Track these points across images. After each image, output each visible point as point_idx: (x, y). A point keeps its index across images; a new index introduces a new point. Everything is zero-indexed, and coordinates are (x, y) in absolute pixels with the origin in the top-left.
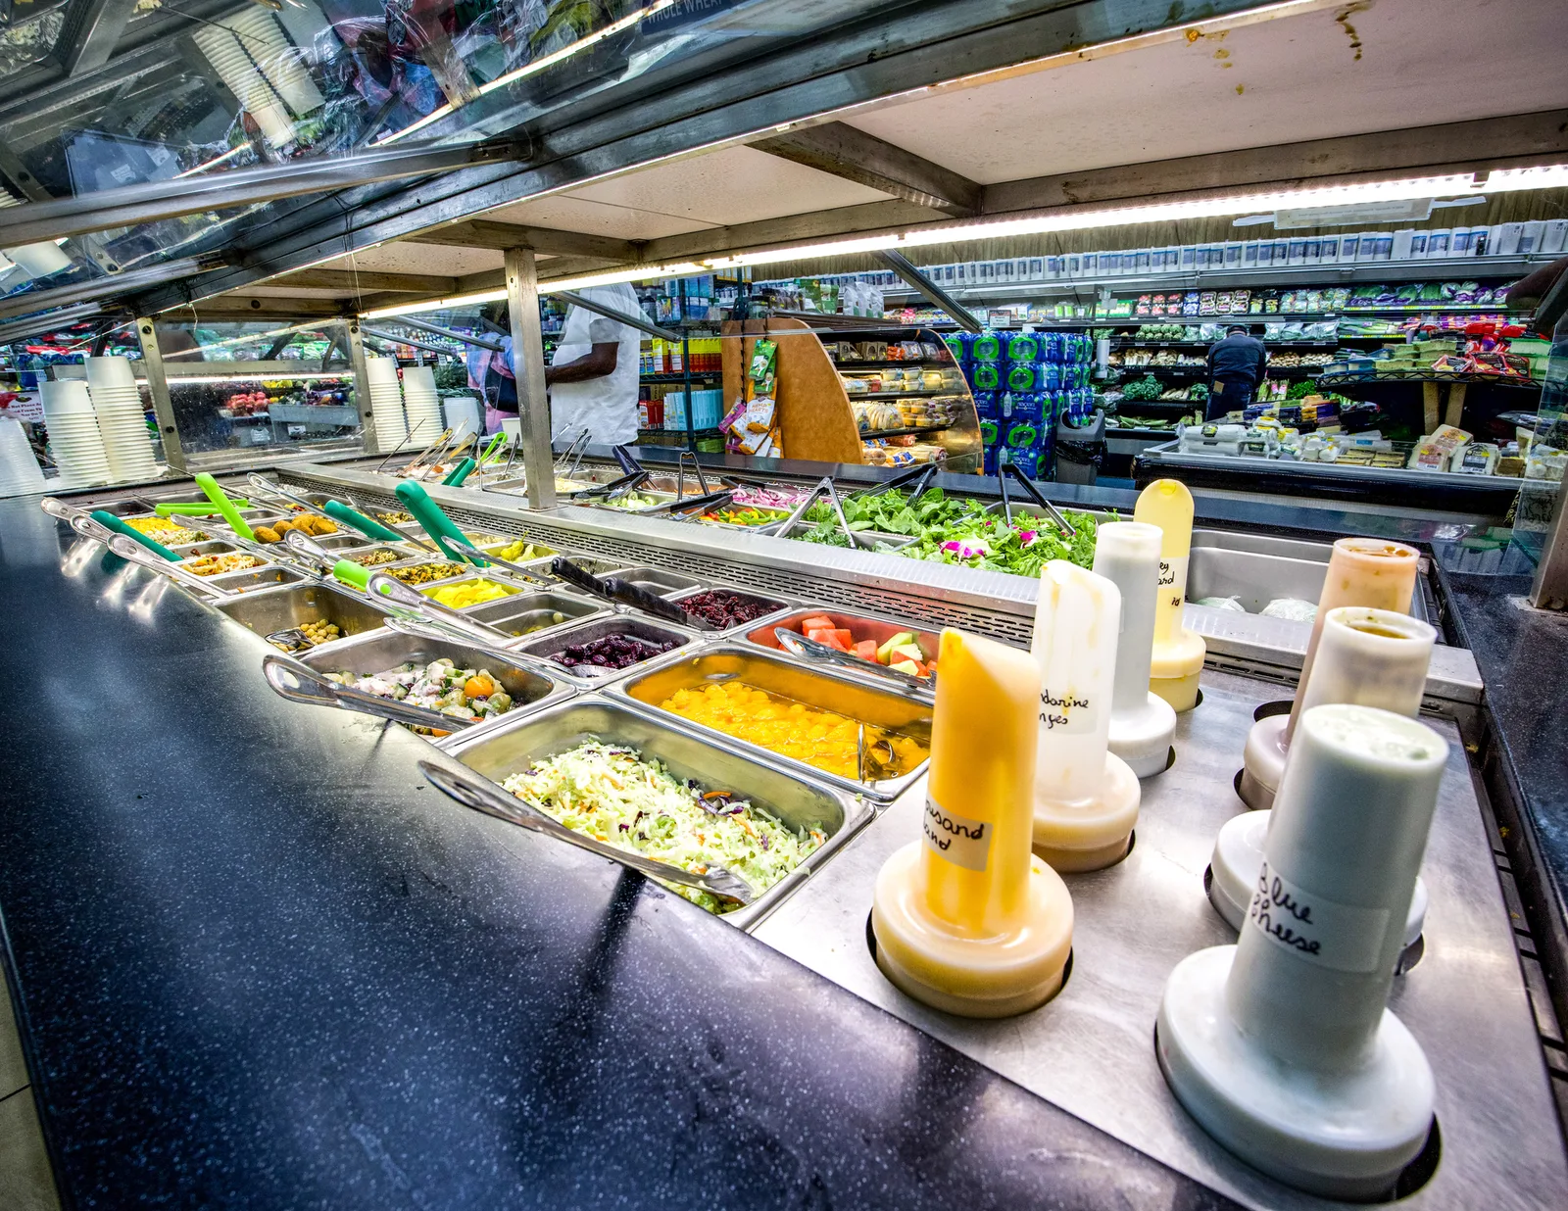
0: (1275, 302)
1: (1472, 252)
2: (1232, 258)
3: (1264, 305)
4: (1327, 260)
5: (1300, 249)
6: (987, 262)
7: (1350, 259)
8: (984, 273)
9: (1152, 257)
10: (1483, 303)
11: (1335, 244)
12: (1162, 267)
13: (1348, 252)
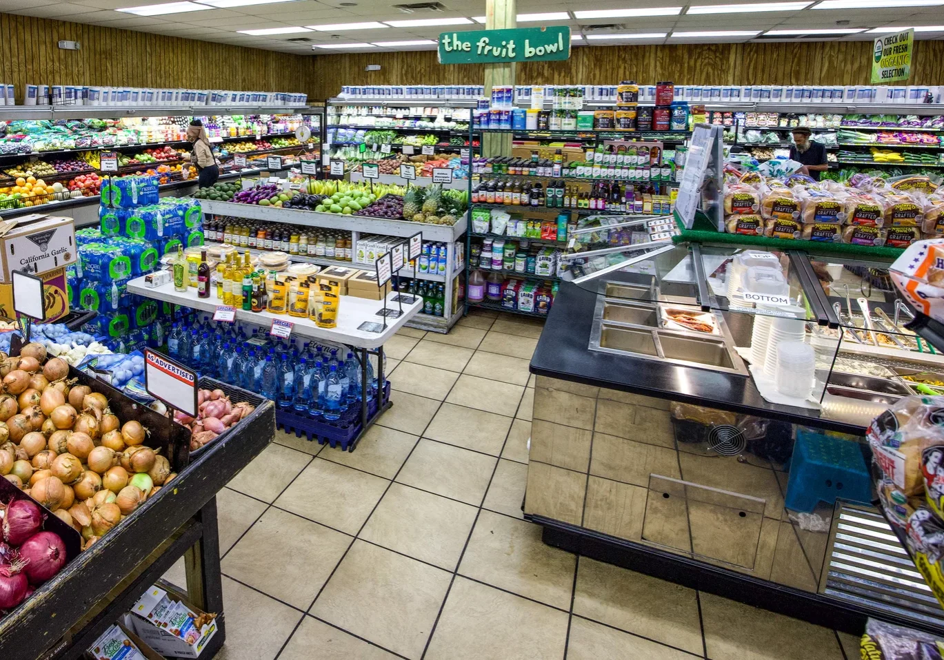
0: (797, 121)
1: (921, 101)
2: (776, 96)
3: (789, 123)
4: (837, 101)
5: (820, 93)
6: (604, 87)
7: (850, 101)
8: (601, 94)
9: (722, 91)
10: (927, 127)
11: (842, 92)
12: (729, 98)
13: (850, 96)
